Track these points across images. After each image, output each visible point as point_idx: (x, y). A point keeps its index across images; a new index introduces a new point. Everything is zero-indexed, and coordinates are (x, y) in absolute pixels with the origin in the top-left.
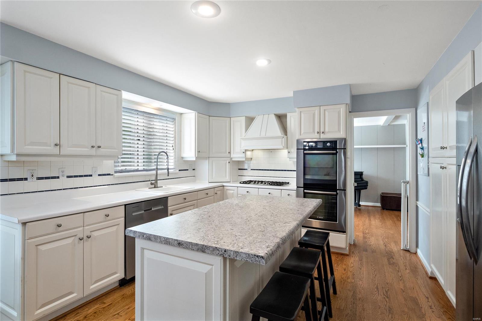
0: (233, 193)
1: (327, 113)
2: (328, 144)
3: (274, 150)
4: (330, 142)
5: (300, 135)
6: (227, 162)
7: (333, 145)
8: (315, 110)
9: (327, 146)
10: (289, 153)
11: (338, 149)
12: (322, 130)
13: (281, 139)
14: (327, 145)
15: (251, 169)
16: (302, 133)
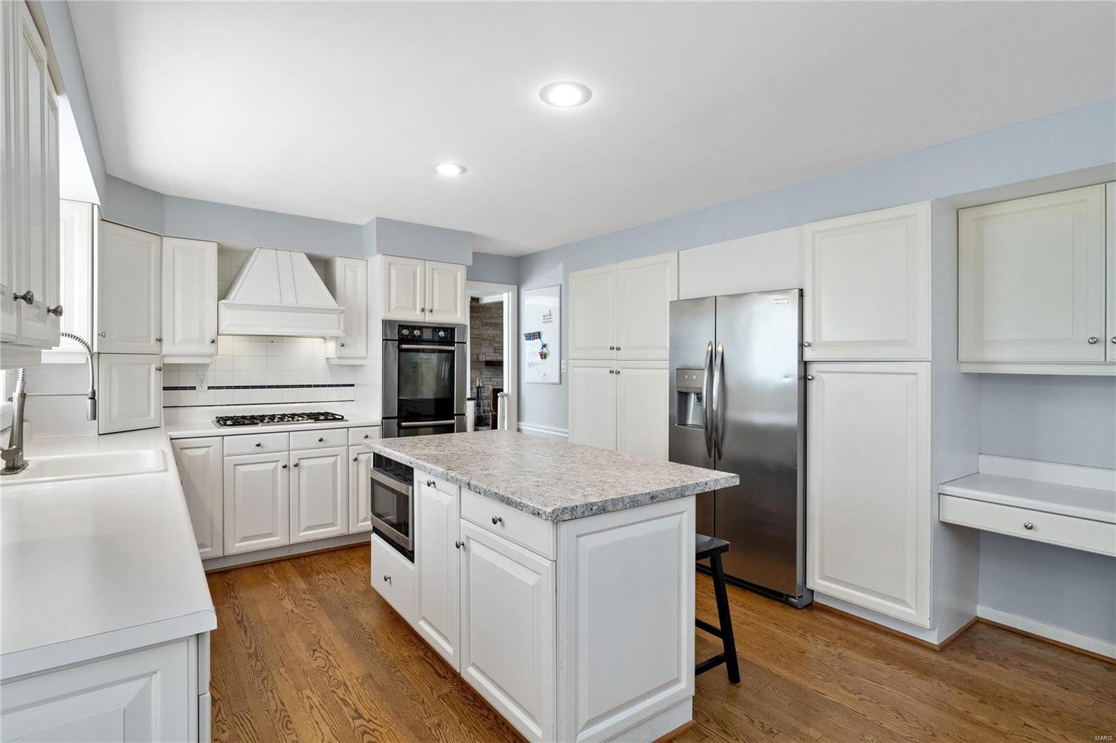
0: (205, 456)
1: (436, 276)
2: (442, 334)
3: (281, 338)
4: (445, 329)
5: (389, 311)
6: (150, 368)
7: (448, 334)
8: (417, 266)
9: (439, 336)
10: (342, 346)
11: (457, 343)
12: (428, 307)
13: (338, 316)
14: (440, 334)
15: (209, 388)
16: (392, 308)
